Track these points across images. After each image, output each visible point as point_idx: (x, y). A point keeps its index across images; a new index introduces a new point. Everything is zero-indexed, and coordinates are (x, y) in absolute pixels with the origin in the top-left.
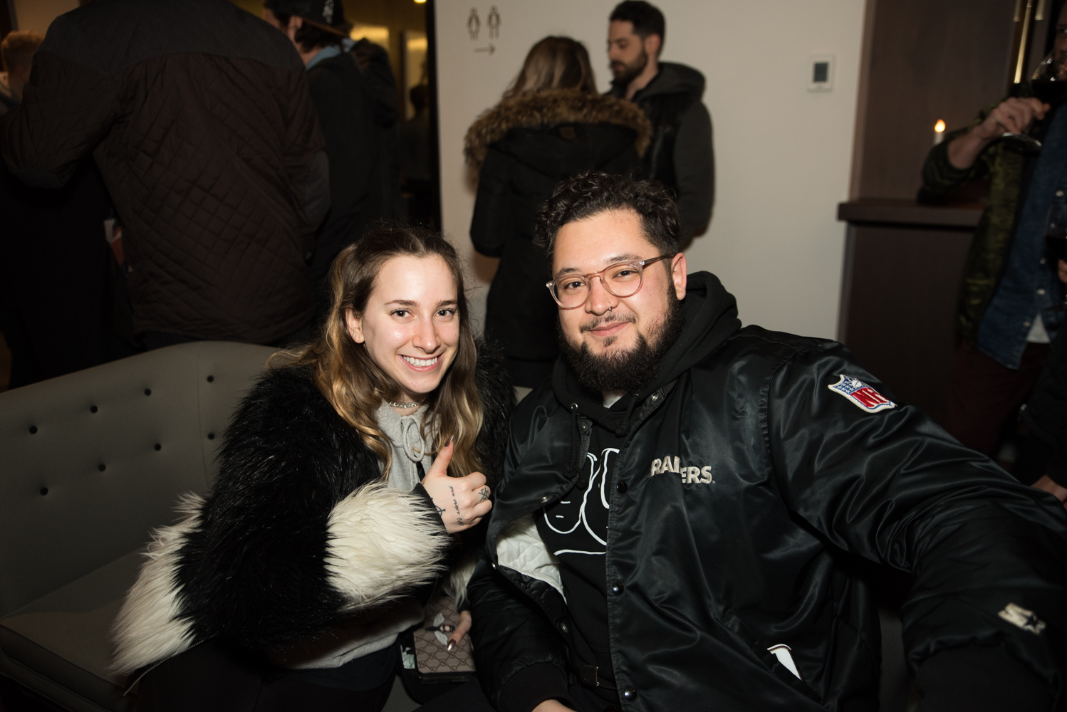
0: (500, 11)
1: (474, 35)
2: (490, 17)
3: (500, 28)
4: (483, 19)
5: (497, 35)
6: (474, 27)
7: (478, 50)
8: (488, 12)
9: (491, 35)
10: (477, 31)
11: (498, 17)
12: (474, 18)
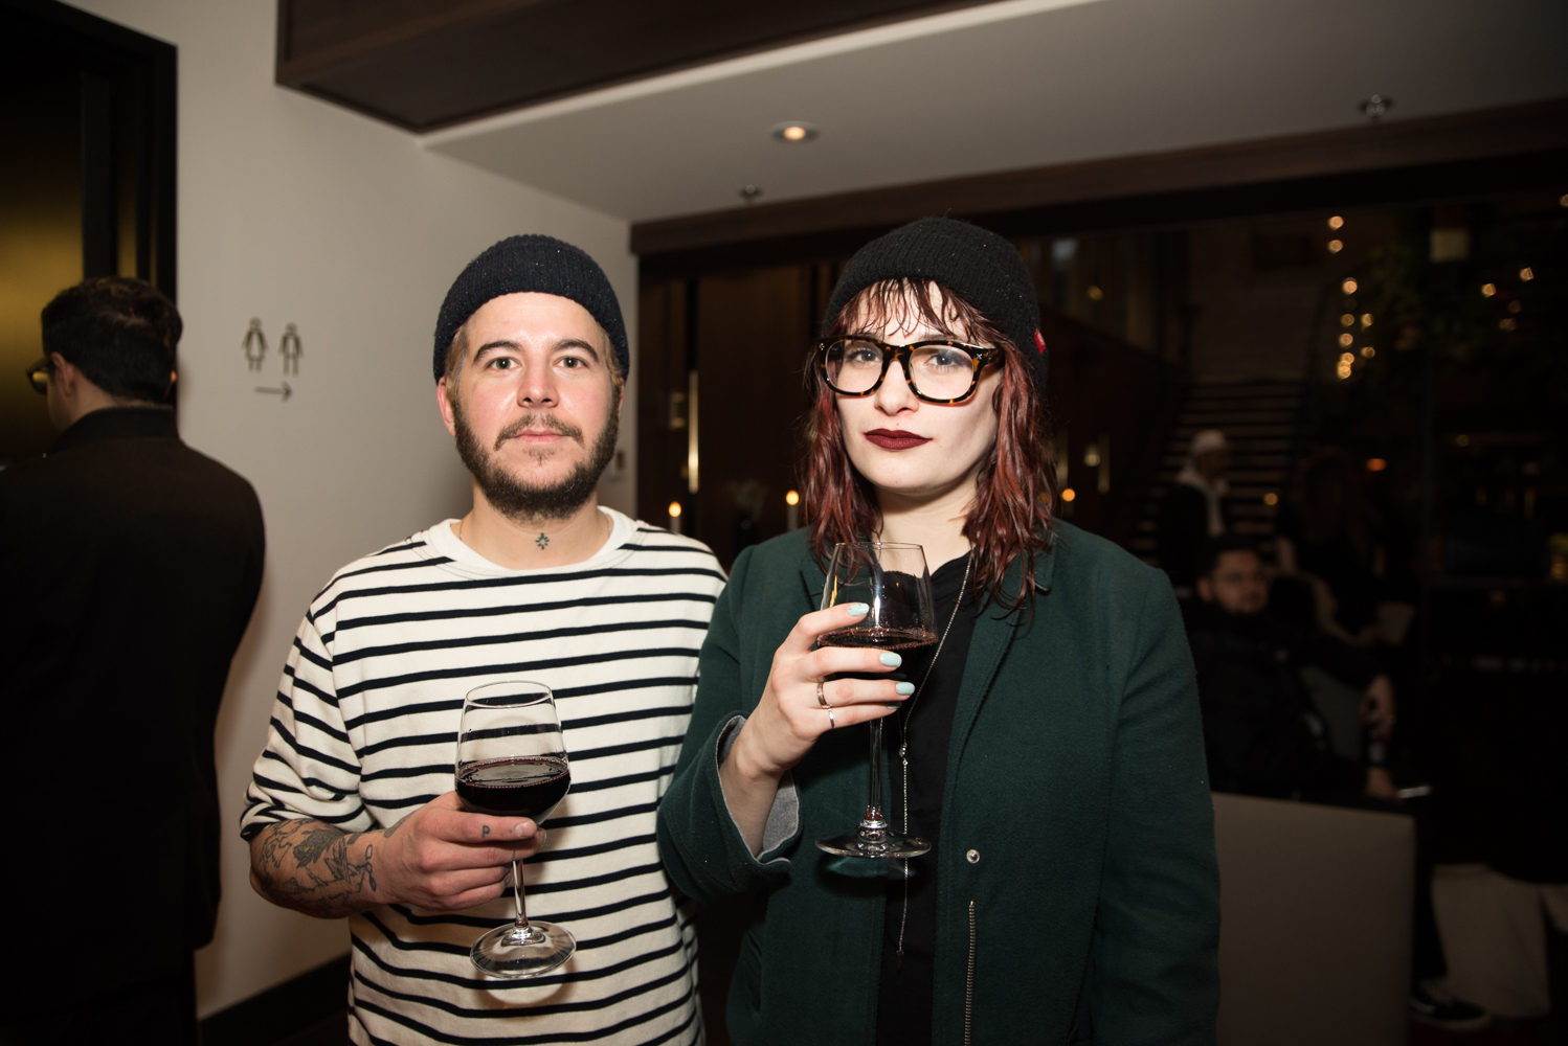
0: (301, 333)
1: (256, 362)
2: (285, 340)
3: (302, 361)
4: (274, 341)
5: (296, 370)
6: (255, 350)
7: (261, 390)
8: (282, 331)
9: (286, 369)
10: (260, 359)
11: (297, 343)
12: (255, 334)
